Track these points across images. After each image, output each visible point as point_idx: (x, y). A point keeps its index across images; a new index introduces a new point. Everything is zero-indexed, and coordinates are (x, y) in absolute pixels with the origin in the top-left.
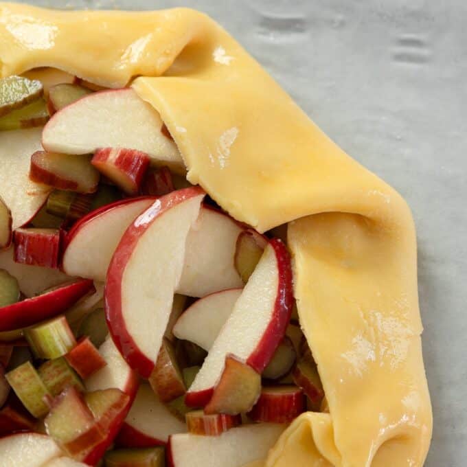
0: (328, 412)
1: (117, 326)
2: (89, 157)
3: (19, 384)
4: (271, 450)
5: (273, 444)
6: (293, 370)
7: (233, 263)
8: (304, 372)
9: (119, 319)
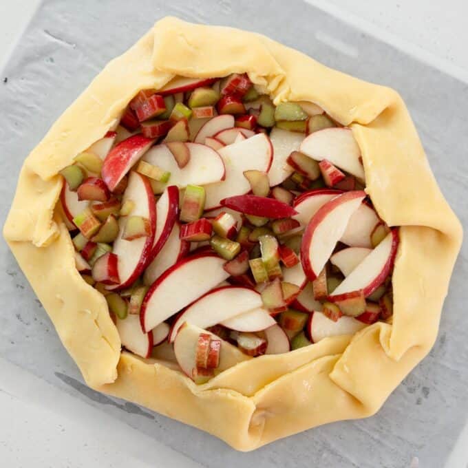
0: (391, 324)
1: (305, 254)
2: (318, 162)
3: (254, 268)
4: (358, 333)
5: (360, 330)
6: (381, 298)
7: (370, 234)
8: (386, 302)
9: (307, 251)
